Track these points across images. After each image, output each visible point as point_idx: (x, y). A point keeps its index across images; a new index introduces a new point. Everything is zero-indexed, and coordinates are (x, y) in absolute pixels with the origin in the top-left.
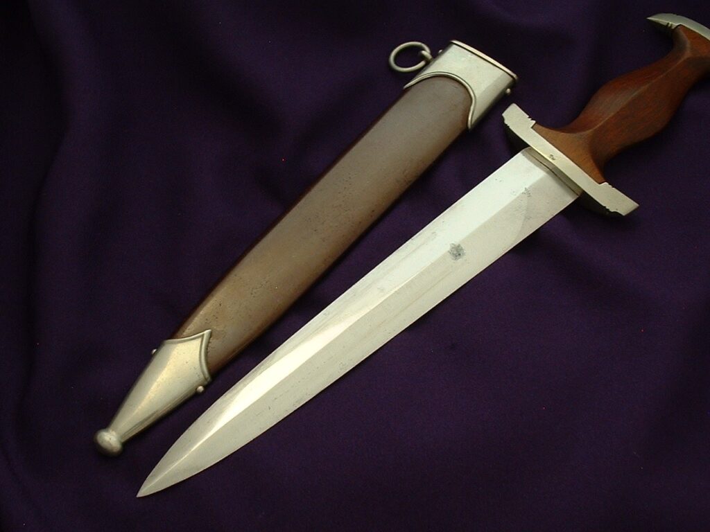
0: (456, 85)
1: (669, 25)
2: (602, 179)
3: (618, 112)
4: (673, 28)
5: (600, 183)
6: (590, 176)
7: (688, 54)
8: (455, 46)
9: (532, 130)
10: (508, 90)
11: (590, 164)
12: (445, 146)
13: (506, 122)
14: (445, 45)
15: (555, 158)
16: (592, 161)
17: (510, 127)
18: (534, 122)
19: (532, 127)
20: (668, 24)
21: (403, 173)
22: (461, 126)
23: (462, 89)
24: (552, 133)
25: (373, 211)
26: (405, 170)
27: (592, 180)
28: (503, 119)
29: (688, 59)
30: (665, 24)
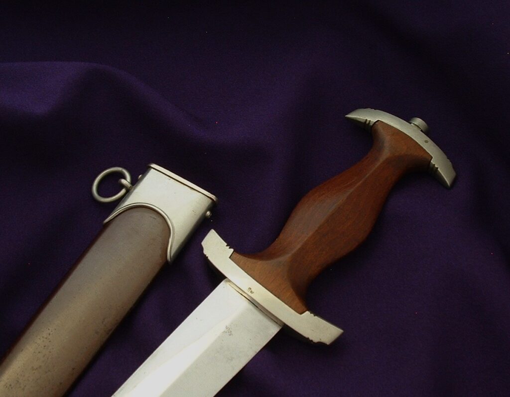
0: (154, 215)
1: (367, 122)
2: (304, 308)
3: (317, 231)
4: (371, 124)
5: (301, 313)
6: (290, 307)
7: (386, 154)
8: (152, 170)
9: (230, 259)
10: (208, 213)
11: (290, 293)
12: (145, 286)
13: (206, 252)
14: (145, 170)
15: (253, 290)
16: (292, 290)
17: (209, 258)
18: (232, 250)
19: (230, 258)
20: (366, 120)
21: (103, 322)
22: (161, 261)
23: (159, 219)
24: (250, 262)
25: (73, 369)
26: (104, 319)
27: (293, 311)
28: (202, 249)
29: (387, 159)
30: (364, 121)
